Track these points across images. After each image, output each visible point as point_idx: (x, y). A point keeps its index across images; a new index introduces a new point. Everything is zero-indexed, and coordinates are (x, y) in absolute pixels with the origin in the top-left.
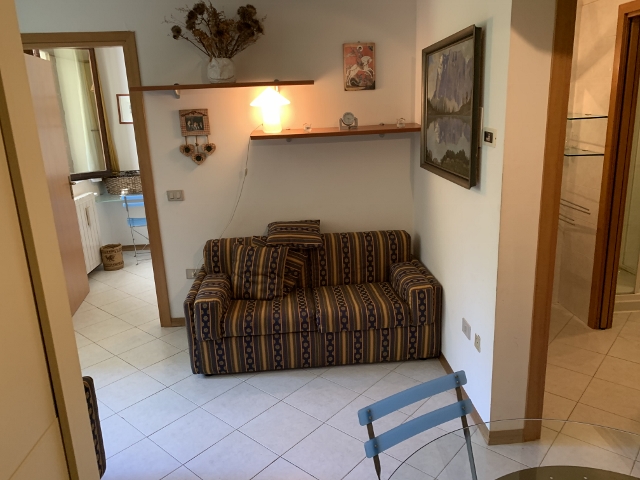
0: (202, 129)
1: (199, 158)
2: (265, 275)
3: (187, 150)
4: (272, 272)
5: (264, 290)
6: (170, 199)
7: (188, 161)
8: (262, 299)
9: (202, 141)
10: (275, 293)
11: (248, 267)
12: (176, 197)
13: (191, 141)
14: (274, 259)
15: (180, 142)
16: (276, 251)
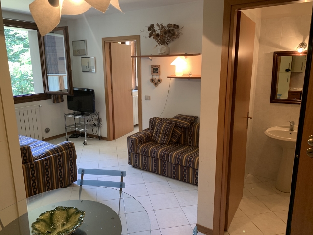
0: (158, 73)
1: (156, 84)
2: (163, 134)
3: (152, 80)
4: (165, 134)
5: (161, 141)
6: (146, 99)
7: (152, 85)
8: (159, 144)
9: (157, 78)
10: (164, 142)
11: (158, 129)
12: (148, 98)
13: (154, 77)
14: (167, 128)
15: (150, 77)
16: (169, 126)
